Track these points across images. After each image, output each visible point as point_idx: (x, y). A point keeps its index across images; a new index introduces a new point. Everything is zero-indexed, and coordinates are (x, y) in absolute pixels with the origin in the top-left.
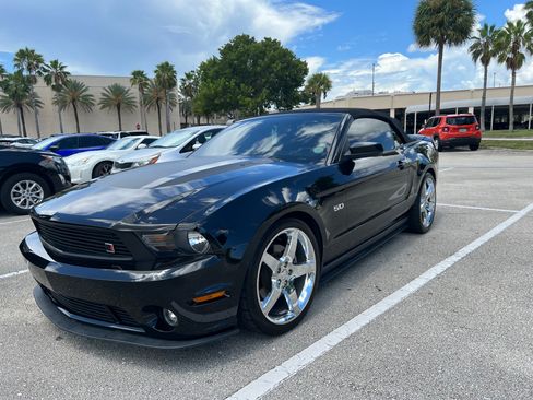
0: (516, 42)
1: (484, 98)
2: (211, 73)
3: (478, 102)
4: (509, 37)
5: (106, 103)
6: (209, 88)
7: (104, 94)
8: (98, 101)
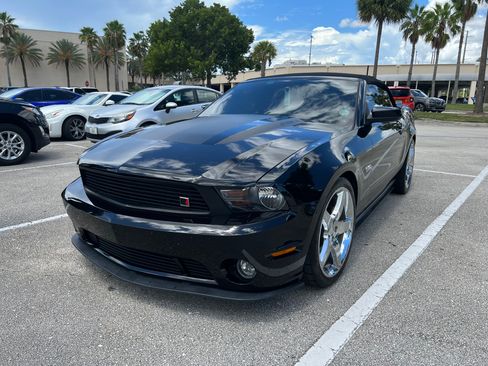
0: (443, 24)
1: (410, 74)
2: (161, 35)
3: (404, 76)
4: (436, 18)
5: (54, 58)
6: (159, 48)
7: (52, 50)
8: (46, 56)
